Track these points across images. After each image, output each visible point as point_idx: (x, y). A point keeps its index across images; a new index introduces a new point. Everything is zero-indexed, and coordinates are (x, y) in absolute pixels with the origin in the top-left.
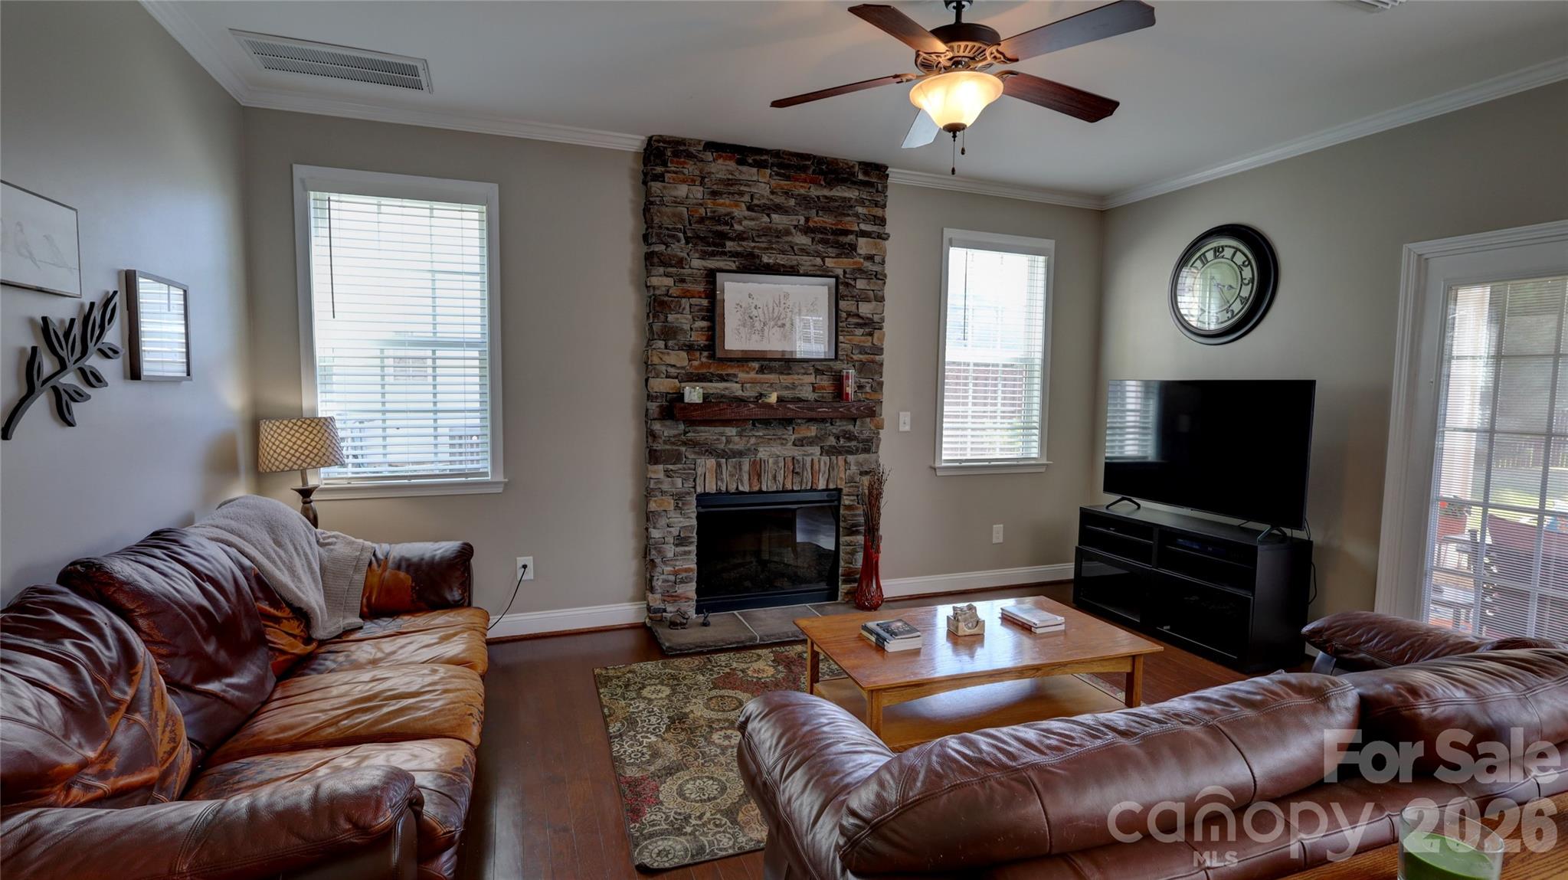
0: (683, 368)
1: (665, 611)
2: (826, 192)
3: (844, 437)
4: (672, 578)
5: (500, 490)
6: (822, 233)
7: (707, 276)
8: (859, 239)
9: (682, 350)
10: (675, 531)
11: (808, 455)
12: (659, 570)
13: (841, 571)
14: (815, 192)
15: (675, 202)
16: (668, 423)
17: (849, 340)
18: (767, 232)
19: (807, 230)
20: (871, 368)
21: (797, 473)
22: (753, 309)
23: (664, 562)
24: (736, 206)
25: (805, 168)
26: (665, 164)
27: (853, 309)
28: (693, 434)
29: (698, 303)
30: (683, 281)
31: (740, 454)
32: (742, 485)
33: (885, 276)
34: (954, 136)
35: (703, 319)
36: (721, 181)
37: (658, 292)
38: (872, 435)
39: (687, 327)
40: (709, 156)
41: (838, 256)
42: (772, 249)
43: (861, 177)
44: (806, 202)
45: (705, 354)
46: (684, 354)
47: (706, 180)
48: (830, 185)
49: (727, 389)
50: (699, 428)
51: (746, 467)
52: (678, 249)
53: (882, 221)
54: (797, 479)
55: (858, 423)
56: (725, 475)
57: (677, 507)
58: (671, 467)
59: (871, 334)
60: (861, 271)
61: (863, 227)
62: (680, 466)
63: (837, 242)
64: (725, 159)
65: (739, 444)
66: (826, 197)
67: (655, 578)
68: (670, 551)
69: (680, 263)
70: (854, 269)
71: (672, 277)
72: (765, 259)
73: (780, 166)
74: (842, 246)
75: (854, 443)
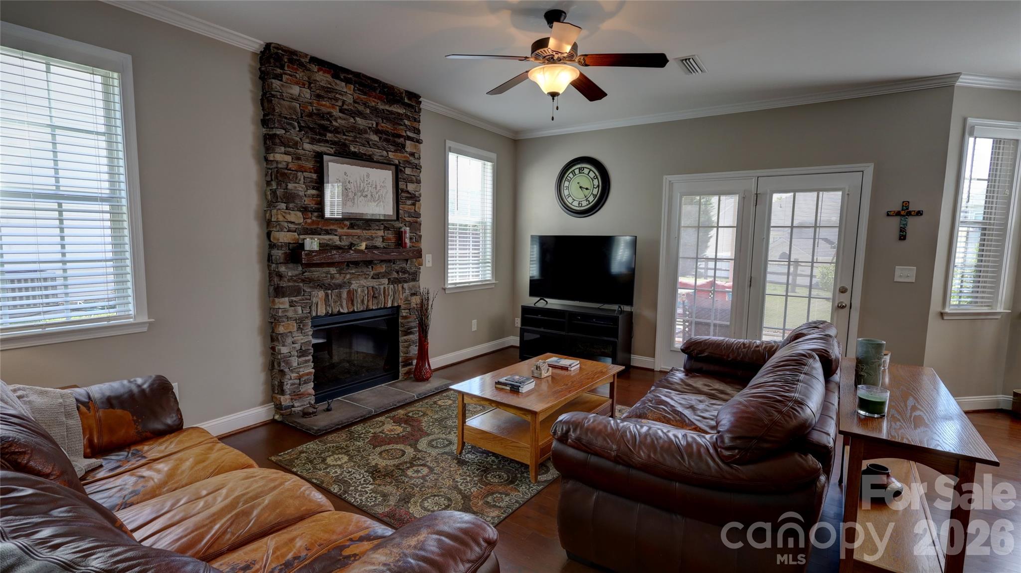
0: (299, 224)
1: (293, 406)
2: (387, 107)
3: (401, 272)
4: (298, 381)
5: (145, 329)
6: (386, 135)
7: (315, 157)
8: (407, 141)
9: (299, 210)
10: (298, 346)
11: (382, 284)
12: (288, 377)
13: (400, 359)
14: (381, 106)
15: (292, 99)
16: (291, 265)
17: (404, 208)
18: (354, 128)
19: (377, 132)
20: (415, 226)
21: (376, 297)
22: (347, 183)
23: (292, 371)
24: (333, 108)
25: (374, 89)
26: (282, 68)
27: (405, 187)
28: (308, 274)
29: (309, 176)
30: (299, 159)
31: (340, 286)
32: (342, 307)
33: (421, 167)
34: (553, 99)
35: (313, 189)
36: (323, 87)
37: (280, 166)
38: (417, 269)
39: (302, 194)
40: (315, 68)
41: (395, 151)
42: (357, 142)
43: (406, 100)
44: (375, 111)
45: (316, 214)
46: (299, 214)
47: (312, 85)
48: (390, 102)
49: (330, 239)
50: (311, 269)
51: (344, 295)
52: (294, 134)
53: (418, 131)
54: (375, 301)
55: (409, 262)
56: (332, 302)
57: (299, 328)
58: (294, 299)
59: (414, 204)
60: (409, 162)
61: (409, 134)
62: (300, 297)
63: (394, 142)
64: (324, 72)
65: (339, 279)
66: (387, 110)
67: (285, 383)
68: (295, 362)
69: (296, 145)
70: (404, 161)
71: (290, 155)
72: (352, 149)
73: (361, 84)
74: (397, 144)
75: (406, 275)
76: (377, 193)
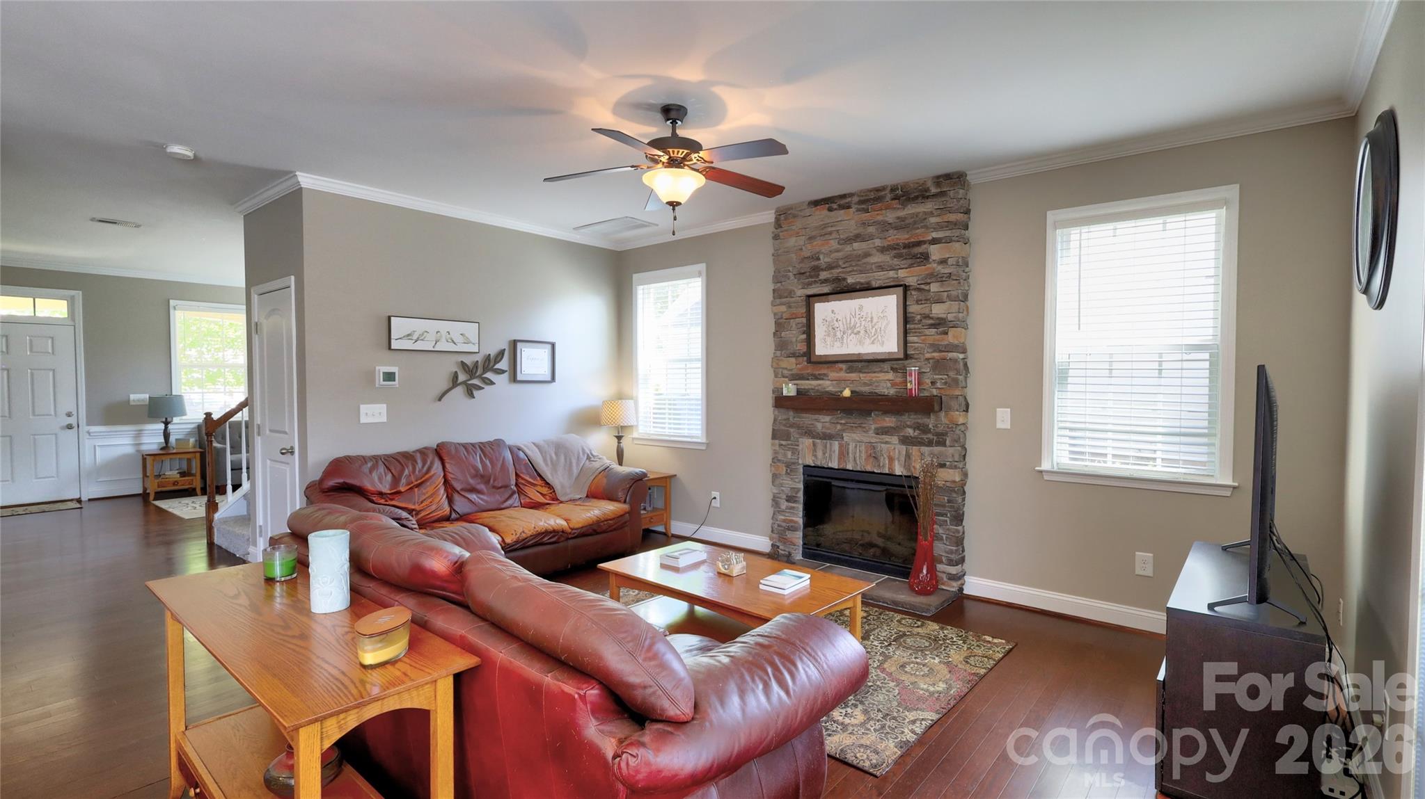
0: (791, 370)
2: (901, 213)
3: (920, 429)
4: (783, 525)
5: (705, 450)
6: (895, 249)
7: (806, 301)
8: (932, 247)
9: (789, 357)
10: (787, 490)
11: (886, 443)
14: (890, 216)
15: (786, 252)
17: (924, 340)
18: (847, 259)
19: (883, 250)
20: (944, 364)
21: (876, 458)
22: (835, 322)
24: (827, 244)
25: (881, 199)
27: (927, 311)
28: (796, 420)
29: (800, 322)
30: (790, 307)
31: (831, 437)
32: (833, 462)
35: (803, 333)
36: (816, 228)
37: (780, 317)
38: (946, 429)
39: (794, 340)
40: (807, 212)
41: (910, 266)
42: (855, 271)
43: (934, 190)
44: (885, 226)
45: (805, 359)
46: (792, 360)
47: (807, 230)
48: (904, 205)
49: (820, 385)
50: (801, 415)
51: (835, 448)
52: (790, 284)
53: (964, 226)
54: (876, 463)
55: (931, 417)
56: (819, 453)
57: (787, 473)
58: (784, 443)
59: (948, 333)
60: (934, 275)
61: (935, 235)
62: (789, 442)
63: (910, 254)
64: (821, 210)
65: (830, 429)
66: (898, 218)
68: (784, 504)
69: (791, 294)
70: (927, 275)
71: (787, 305)
72: (850, 280)
73: (861, 203)
74: (914, 257)
75: (930, 436)
76: (873, 327)
